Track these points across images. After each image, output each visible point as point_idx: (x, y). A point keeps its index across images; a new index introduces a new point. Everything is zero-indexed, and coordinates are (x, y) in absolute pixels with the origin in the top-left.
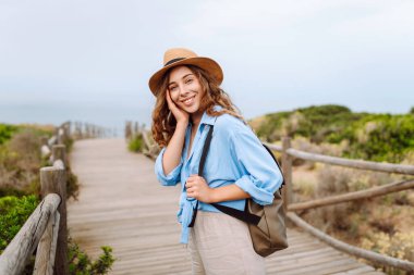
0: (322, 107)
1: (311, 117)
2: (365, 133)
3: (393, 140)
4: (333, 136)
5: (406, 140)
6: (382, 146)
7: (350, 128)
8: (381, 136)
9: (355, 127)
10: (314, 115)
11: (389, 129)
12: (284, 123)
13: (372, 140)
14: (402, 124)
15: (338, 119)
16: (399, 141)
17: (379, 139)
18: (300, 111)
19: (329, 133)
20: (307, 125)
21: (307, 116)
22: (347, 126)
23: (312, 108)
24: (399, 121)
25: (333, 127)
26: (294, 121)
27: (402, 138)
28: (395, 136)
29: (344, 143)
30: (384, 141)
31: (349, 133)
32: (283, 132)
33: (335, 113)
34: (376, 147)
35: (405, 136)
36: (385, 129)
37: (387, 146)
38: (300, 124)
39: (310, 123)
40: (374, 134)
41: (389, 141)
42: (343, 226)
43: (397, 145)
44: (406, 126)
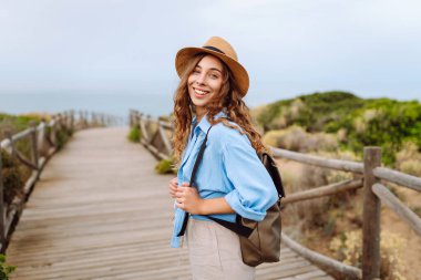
0: (326, 94)
1: (313, 105)
2: (364, 121)
3: (392, 129)
4: (331, 124)
5: (408, 130)
6: (381, 136)
7: (349, 117)
8: (380, 125)
9: (355, 115)
10: (316, 102)
11: (390, 117)
12: (284, 111)
13: (371, 129)
14: (404, 112)
15: (340, 106)
16: (400, 130)
17: (378, 128)
18: (303, 99)
19: (328, 121)
20: (307, 113)
21: (308, 104)
22: (347, 113)
23: (316, 95)
24: (402, 108)
25: (333, 115)
26: (294, 109)
27: (403, 126)
28: (396, 124)
29: (341, 133)
30: (384, 130)
31: (347, 121)
32: (281, 120)
33: (339, 100)
34: (374, 136)
35: (407, 125)
36: (386, 117)
37: (386, 136)
38: (300, 111)
39: (311, 111)
40: (374, 122)
41: (387, 130)
42: (320, 223)
43: (397, 134)
44: (408, 114)
